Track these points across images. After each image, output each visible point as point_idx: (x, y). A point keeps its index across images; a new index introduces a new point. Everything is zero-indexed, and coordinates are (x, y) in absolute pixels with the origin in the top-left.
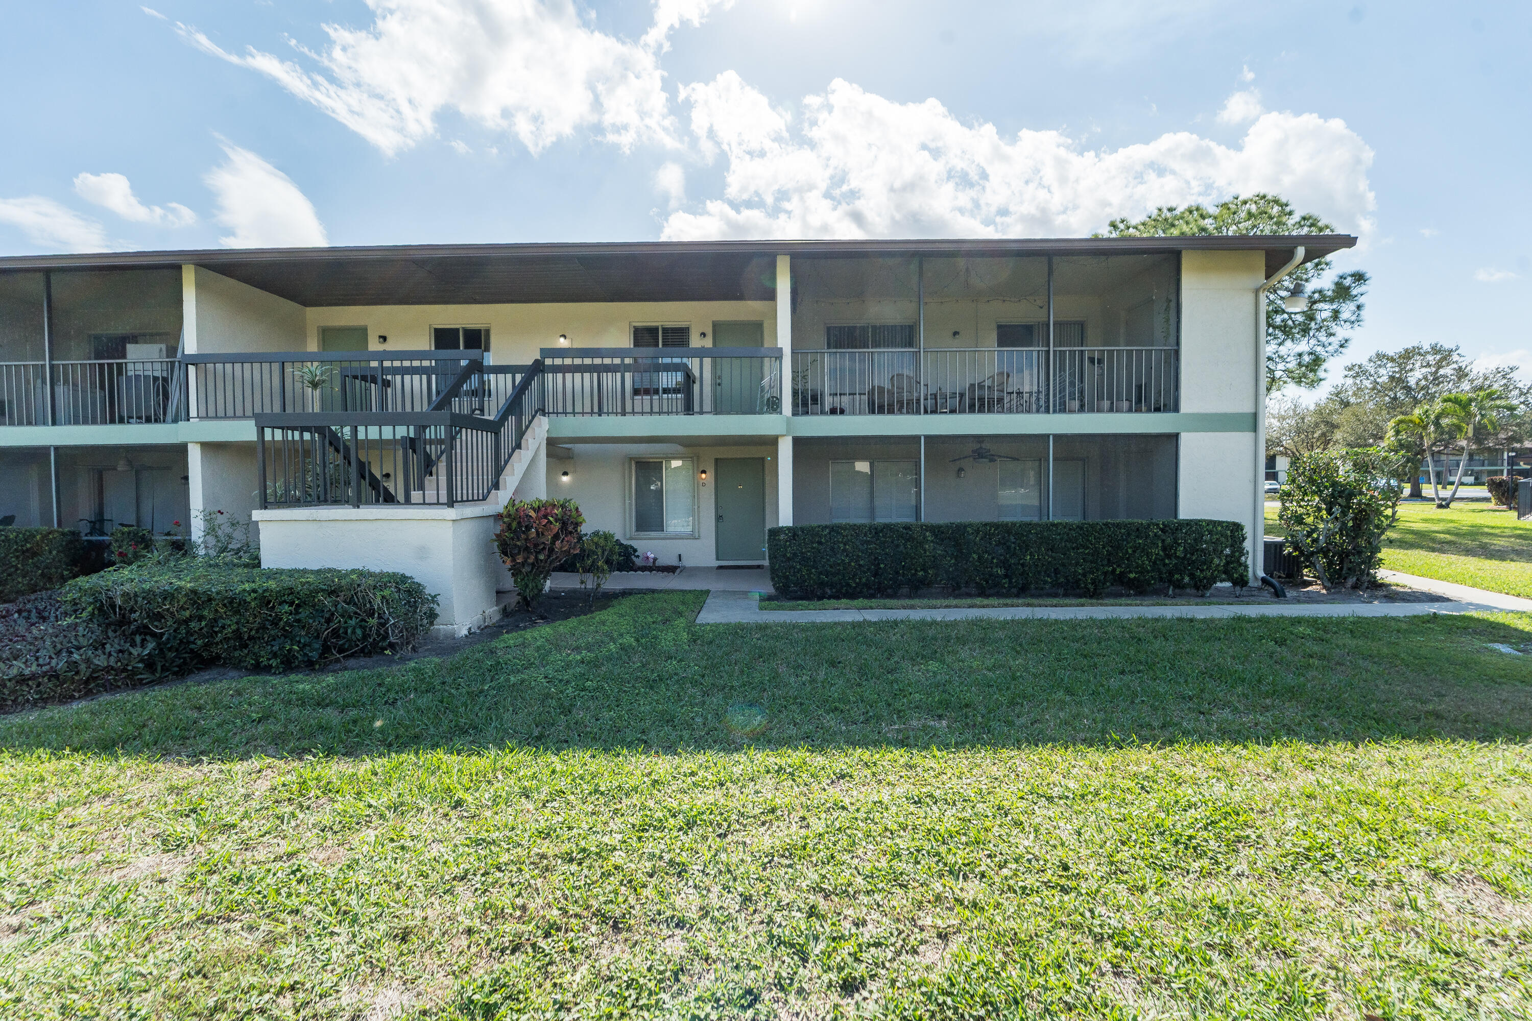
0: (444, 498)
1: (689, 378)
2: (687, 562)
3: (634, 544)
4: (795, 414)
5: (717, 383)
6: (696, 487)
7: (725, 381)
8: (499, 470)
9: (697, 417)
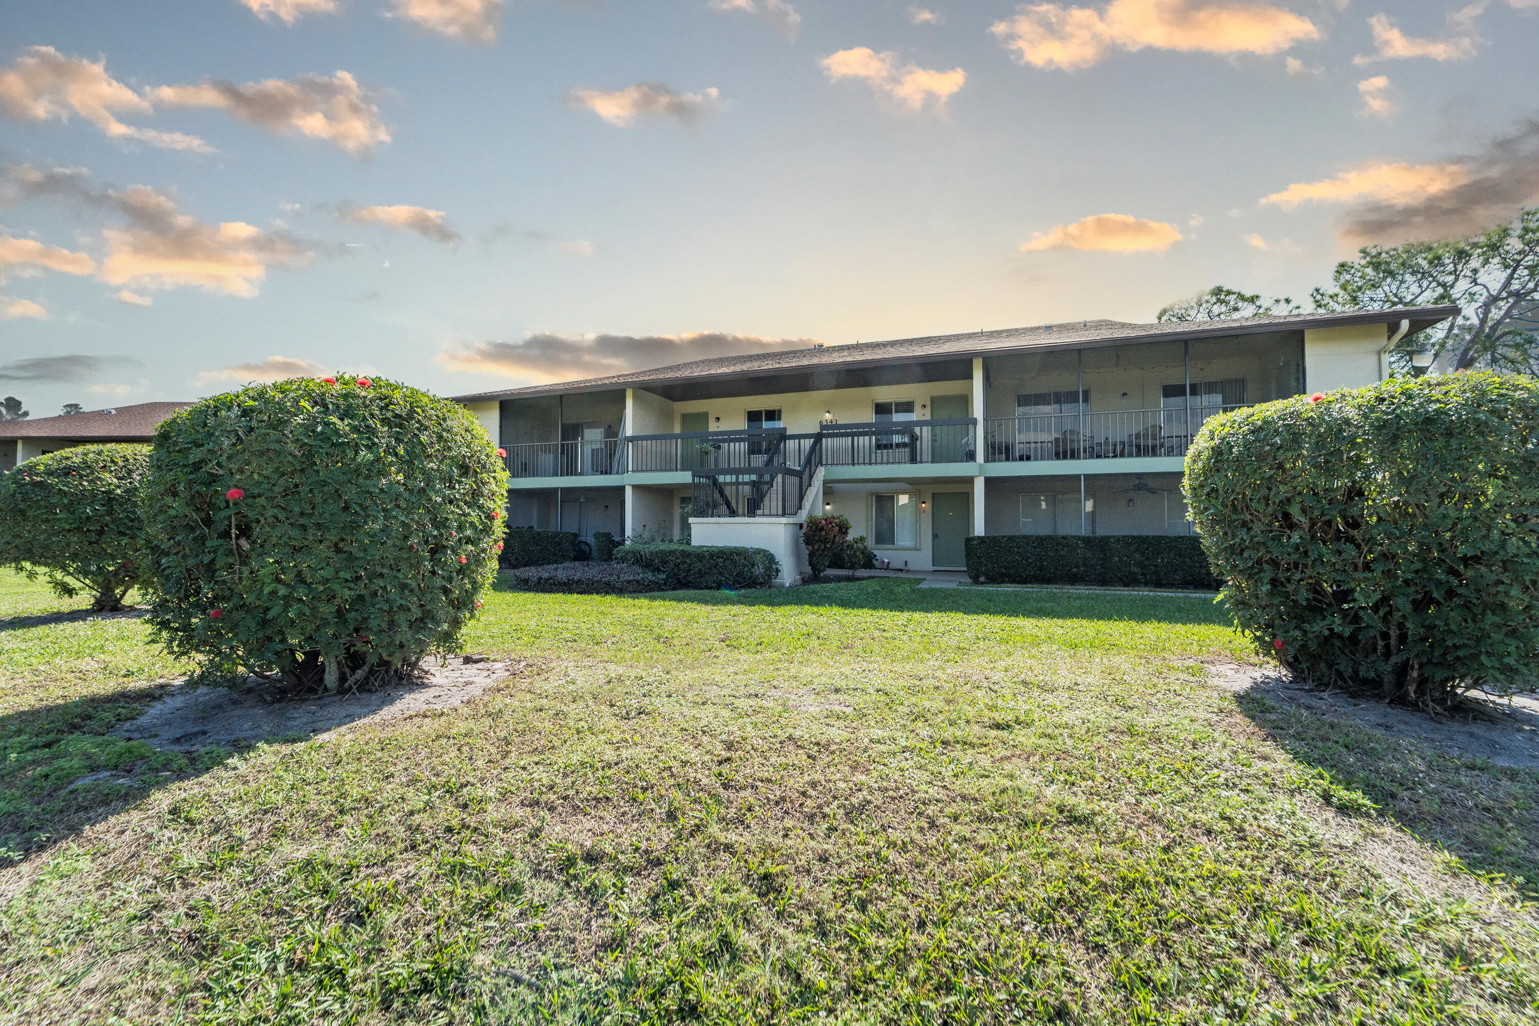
0: (780, 512)
1: (914, 438)
2: (911, 567)
3: (875, 552)
4: (987, 460)
5: (934, 440)
6: (918, 512)
7: (938, 438)
8: (801, 498)
9: (918, 465)
